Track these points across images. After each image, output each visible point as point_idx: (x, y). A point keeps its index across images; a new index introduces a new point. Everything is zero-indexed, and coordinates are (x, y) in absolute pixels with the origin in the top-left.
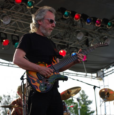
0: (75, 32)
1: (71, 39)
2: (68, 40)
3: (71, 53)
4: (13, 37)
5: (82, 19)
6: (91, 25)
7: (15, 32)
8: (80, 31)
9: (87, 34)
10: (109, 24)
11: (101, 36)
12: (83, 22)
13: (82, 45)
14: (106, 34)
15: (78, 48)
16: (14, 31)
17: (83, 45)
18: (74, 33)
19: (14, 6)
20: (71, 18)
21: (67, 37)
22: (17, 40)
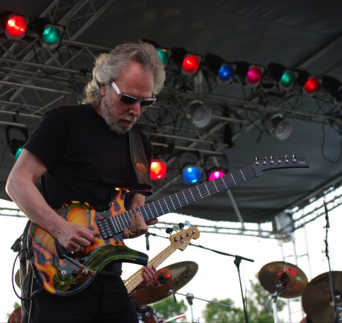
0: (188, 106)
1: (178, 128)
2: (174, 132)
3: (181, 166)
4: (11, 132)
5: (205, 68)
6: (233, 84)
7: (14, 119)
8: (201, 102)
9: (226, 111)
10: (285, 78)
11: (265, 114)
12: (210, 79)
13: (212, 143)
14: (282, 107)
15: (201, 151)
16: (14, 116)
17: (215, 142)
18: (185, 109)
19: (14, 45)
20: (176, 67)
21: (169, 124)
22: (20, 141)
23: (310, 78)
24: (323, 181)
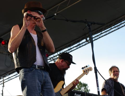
23: (3, 40)
24: (6, 72)
